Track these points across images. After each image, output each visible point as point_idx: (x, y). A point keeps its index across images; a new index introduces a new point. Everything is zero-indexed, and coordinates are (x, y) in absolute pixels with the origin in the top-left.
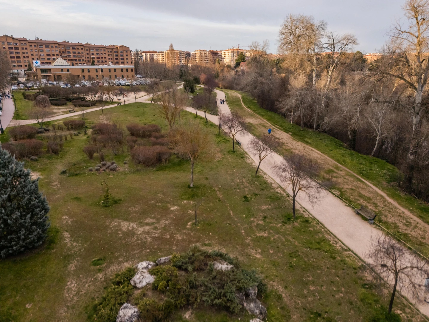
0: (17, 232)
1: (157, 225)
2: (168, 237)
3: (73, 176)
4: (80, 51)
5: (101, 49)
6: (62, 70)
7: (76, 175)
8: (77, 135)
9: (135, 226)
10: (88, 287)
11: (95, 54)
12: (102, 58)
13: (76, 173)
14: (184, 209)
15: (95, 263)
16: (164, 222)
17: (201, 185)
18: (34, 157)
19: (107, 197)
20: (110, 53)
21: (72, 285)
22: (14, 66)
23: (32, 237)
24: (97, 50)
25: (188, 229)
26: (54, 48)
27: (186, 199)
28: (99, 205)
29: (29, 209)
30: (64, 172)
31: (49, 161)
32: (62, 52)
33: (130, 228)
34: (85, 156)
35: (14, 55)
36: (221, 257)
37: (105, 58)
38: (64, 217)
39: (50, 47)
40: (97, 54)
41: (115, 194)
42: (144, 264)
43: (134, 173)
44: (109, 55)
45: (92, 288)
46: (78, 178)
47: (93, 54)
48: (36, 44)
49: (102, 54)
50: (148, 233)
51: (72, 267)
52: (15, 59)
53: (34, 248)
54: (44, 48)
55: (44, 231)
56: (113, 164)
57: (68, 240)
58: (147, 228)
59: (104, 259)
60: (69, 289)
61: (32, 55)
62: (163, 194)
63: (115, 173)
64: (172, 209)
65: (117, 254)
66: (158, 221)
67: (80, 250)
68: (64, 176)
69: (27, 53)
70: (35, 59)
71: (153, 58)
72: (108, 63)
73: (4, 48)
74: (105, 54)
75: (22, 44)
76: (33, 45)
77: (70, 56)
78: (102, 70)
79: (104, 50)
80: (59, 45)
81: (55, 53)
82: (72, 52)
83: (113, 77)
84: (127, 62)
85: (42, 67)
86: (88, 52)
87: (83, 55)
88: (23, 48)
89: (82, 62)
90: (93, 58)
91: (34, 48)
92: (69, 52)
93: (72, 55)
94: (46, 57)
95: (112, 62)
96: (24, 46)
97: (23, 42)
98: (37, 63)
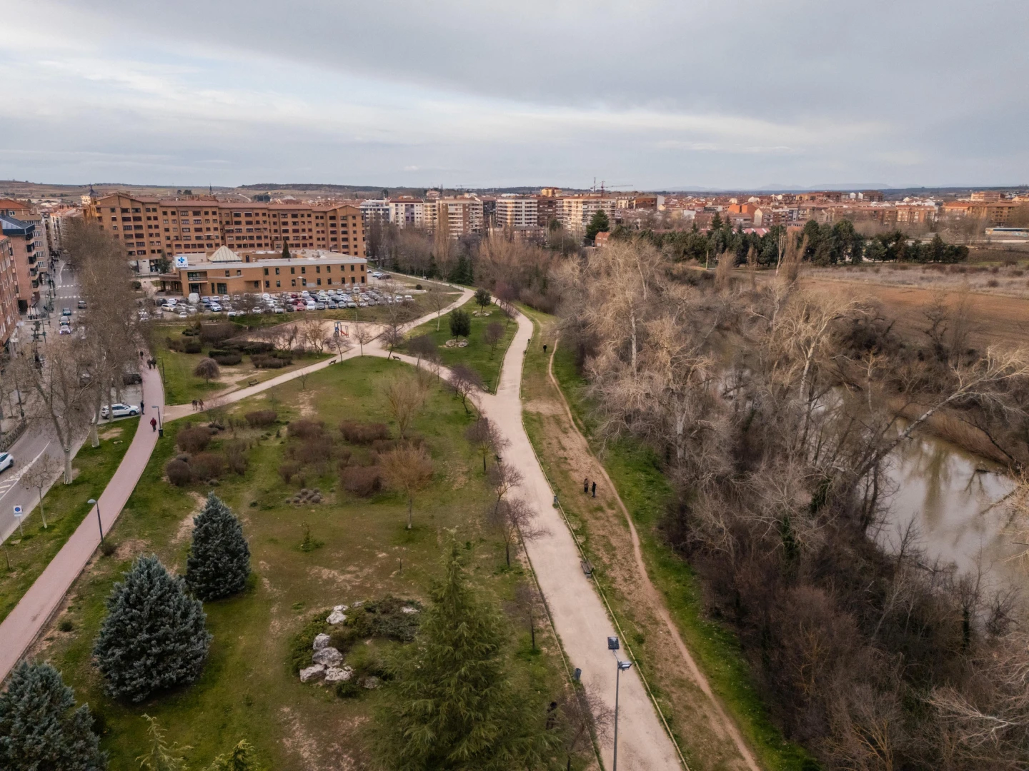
0: (224, 576)
1: (359, 574)
2: (369, 585)
3: (266, 510)
4: (261, 218)
5: (302, 212)
6: (227, 272)
7: (270, 508)
8: (266, 439)
9: (336, 574)
10: (289, 625)
11: (290, 223)
12: (304, 230)
13: (269, 505)
14: (392, 556)
15: (296, 608)
16: (367, 571)
17: (422, 527)
18: (215, 481)
19: (307, 541)
20: (320, 221)
21: (276, 623)
22: (131, 253)
23: (237, 580)
24: (294, 216)
25: (391, 579)
26: (211, 217)
27: (398, 545)
28: (298, 550)
29: (234, 554)
30: (254, 505)
31: (233, 486)
32: (224, 223)
33: (331, 576)
34: (280, 478)
35: (133, 232)
36: (411, 603)
37: (310, 230)
38: (261, 562)
39: (202, 213)
40: (294, 223)
41: (317, 536)
42: (340, 607)
43: (342, 506)
44: (317, 225)
45: (294, 626)
46: (273, 513)
47: (285, 223)
48: (174, 210)
49: (304, 223)
50: (349, 582)
51: (274, 609)
52: (134, 240)
53: (237, 592)
54: (192, 218)
55: (247, 575)
56: (316, 492)
57: (267, 586)
58: (348, 576)
59: (304, 604)
60: (273, 627)
61: (167, 230)
62: (374, 537)
63: (318, 505)
64: (380, 556)
65: (316, 600)
66: (362, 569)
67: (280, 595)
68: (255, 510)
69: (157, 227)
70: (172, 238)
71: (413, 213)
72: (314, 241)
73: (114, 219)
74: (310, 222)
75: (148, 210)
76: (169, 211)
77: (240, 230)
78: (303, 269)
79: (309, 216)
80: (220, 208)
81: (212, 225)
82: (243, 223)
83: (325, 282)
84: (355, 239)
85: (192, 268)
86: (275, 220)
87: (265, 226)
88: (149, 218)
89: (263, 242)
90: (286, 231)
91: (170, 217)
92: (238, 223)
93: (244, 227)
94: (194, 234)
95: (323, 239)
96: (152, 214)
97: (151, 207)
98: (181, 261)
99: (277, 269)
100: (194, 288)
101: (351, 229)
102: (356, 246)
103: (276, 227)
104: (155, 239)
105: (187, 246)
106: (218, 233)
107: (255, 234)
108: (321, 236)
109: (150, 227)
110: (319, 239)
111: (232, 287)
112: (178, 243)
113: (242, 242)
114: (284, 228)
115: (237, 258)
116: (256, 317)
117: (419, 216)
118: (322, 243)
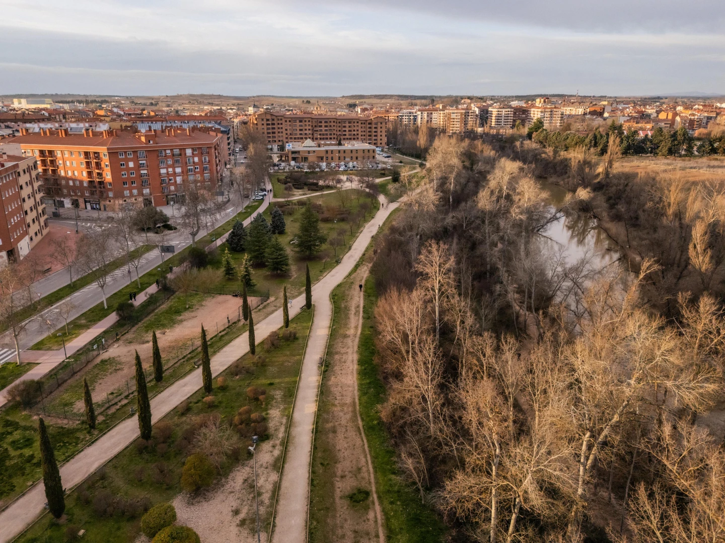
4: (332, 124)
5: (354, 121)
6: (309, 152)
11: (347, 127)
12: (354, 130)
20: (363, 125)
22: (269, 141)
24: (350, 123)
26: (307, 123)
32: (314, 126)
35: (270, 131)
37: (358, 130)
39: (303, 121)
40: (349, 127)
44: (362, 127)
47: (345, 127)
48: (290, 119)
49: (354, 126)
52: (271, 135)
54: (298, 123)
61: (286, 130)
69: (282, 128)
70: (288, 134)
71: (431, 118)
72: (359, 136)
73: (263, 124)
74: (358, 126)
75: (278, 120)
76: (288, 120)
77: (321, 130)
78: (344, 151)
79: (358, 122)
80: (312, 119)
81: (307, 128)
82: (323, 126)
83: (354, 158)
84: (381, 136)
85: (293, 150)
86: (340, 125)
87: (334, 128)
88: (278, 124)
89: (332, 137)
90: (345, 131)
91: (288, 123)
92: (321, 126)
93: (323, 129)
94: (299, 132)
95: (364, 135)
96: (280, 122)
97: (280, 118)
98: (289, 146)
99: (332, 151)
100: (294, 159)
101: (379, 130)
102: (381, 140)
103: (340, 129)
104: (280, 134)
105: (295, 138)
106: (310, 132)
107: (328, 133)
108: (363, 133)
109: (279, 128)
110: (362, 135)
111: (310, 159)
112: (291, 136)
113: (322, 137)
114: (344, 129)
115: (314, 145)
116: (316, 173)
117: (435, 120)
118: (363, 137)
